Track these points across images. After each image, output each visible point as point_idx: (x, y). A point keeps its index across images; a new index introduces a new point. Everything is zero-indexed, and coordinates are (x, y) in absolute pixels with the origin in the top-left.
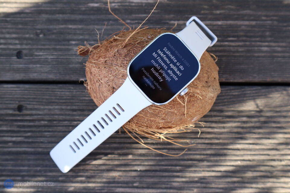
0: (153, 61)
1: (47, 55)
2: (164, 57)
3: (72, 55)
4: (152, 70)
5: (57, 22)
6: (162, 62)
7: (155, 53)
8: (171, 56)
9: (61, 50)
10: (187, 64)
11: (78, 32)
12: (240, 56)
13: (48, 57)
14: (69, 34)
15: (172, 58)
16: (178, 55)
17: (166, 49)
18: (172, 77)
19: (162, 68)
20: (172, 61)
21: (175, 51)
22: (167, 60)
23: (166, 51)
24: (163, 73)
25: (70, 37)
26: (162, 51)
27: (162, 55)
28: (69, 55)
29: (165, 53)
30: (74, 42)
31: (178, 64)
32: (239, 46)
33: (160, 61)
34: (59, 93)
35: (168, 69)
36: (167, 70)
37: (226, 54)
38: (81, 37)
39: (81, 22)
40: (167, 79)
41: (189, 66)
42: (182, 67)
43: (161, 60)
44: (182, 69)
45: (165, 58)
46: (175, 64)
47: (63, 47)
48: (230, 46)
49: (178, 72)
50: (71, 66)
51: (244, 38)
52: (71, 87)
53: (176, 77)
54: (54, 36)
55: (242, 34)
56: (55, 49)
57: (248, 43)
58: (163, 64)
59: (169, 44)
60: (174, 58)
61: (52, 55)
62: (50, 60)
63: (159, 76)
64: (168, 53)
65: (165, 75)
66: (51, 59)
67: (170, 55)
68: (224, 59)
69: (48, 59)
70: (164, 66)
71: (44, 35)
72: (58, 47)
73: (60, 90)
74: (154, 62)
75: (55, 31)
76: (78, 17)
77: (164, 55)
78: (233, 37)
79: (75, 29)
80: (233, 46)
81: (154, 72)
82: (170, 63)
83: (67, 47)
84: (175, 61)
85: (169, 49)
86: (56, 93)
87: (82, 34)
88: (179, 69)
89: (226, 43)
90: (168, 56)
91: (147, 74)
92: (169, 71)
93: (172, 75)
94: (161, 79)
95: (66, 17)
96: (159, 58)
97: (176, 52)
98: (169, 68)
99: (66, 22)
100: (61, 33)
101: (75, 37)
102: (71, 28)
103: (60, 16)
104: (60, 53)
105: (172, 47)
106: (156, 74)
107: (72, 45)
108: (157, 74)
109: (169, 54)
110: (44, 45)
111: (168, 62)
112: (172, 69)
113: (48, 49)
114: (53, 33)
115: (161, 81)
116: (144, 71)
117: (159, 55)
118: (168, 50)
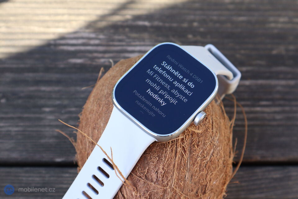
0: (148, 81)
1: (9, 126)
2: (164, 73)
3: (45, 126)
4: (149, 91)
5: (25, 82)
6: (161, 81)
7: (149, 70)
8: (174, 71)
9: (29, 119)
10: (199, 80)
11: (54, 96)
12: (278, 126)
13: (10, 129)
14: (41, 98)
15: (176, 73)
16: (184, 69)
17: (165, 64)
18: (178, 99)
19: (163, 88)
20: (175, 78)
21: (178, 64)
22: (168, 77)
23: (166, 66)
24: (165, 94)
25: (42, 102)
26: (160, 66)
27: (160, 71)
28: (40, 126)
29: (164, 69)
30: (47, 109)
31: (185, 81)
32: (275, 112)
33: (159, 80)
34: (24, 179)
35: (171, 88)
36: (170, 90)
37: (258, 123)
38: (58, 102)
39: (58, 82)
40: (171, 101)
41: (201, 81)
42: (191, 84)
43: (159, 78)
44: (192, 86)
45: (165, 75)
46: (180, 81)
47: (32, 116)
48: (263, 112)
49: (187, 91)
50: (43, 141)
51: (282, 102)
52: (43, 170)
53: (184, 97)
54: (20, 101)
55: (277, 96)
56: (21, 118)
57: (287, 109)
58: (163, 83)
59: (168, 57)
60: (179, 73)
61: (17, 126)
62: (13, 133)
63: (159, 99)
64: (169, 68)
65: (168, 97)
66: (16, 131)
67: (172, 71)
68: (257, 129)
69: (10, 131)
70: (165, 85)
71: (8, 99)
72: (26, 115)
73: (27, 175)
74: (150, 82)
75: (22, 95)
76: (54, 76)
77: (163, 71)
78: (267, 100)
79: (50, 92)
80: (268, 113)
81: (152, 94)
82: (173, 81)
83: (37, 116)
84: (181, 77)
85: (169, 63)
86: (20, 178)
87: (59, 99)
88: (188, 88)
89: (258, 109)
90: (168, 72)
91: (142, 97)
92: (173, 91)
93: (178, 96)
94: (163, 103)
95: (38, 76)
96: (156, 76)
97: (180, 66)
98: (173, 87)
99: (37, 82)
100: (30, 97)
101: (50, 102)
102: (44, 91)
103: (30, 76)
104: (27, 124)
105: (173, 61)
106: (154, 96)
107: (44, 112)
108: (156, 97)
109: (171, 69)
110: (6, 113)
111: (171, 80)
112: (177, 88)
113: (12, 118)
114: (20, 98)
115: (163, 105)
116: (137, 94)
117: (156, 72)
118: (168, 65)
